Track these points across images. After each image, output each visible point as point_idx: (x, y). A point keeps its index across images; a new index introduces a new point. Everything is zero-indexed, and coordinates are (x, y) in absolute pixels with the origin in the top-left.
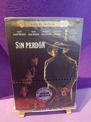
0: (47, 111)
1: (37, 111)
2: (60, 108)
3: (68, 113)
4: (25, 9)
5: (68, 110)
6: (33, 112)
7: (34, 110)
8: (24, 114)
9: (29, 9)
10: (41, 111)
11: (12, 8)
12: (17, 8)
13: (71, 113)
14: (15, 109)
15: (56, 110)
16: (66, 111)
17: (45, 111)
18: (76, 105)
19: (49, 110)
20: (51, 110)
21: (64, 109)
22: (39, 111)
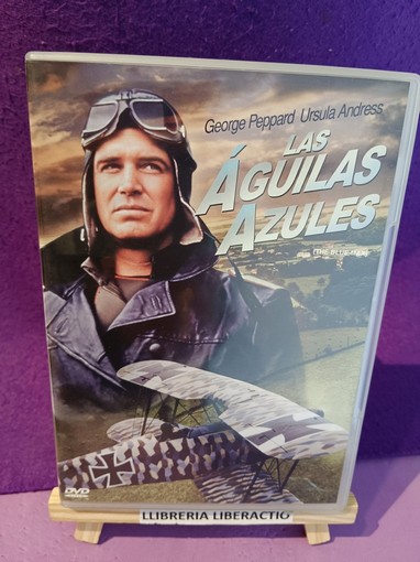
0: (210, 521)
1: (160, 522)
4: (128, 38)
5: (316, 525)
6: (142, 522)
7: (147, 516)
8: (100, 528)
9: (152, 37)
10: (180, 522)
13: (328, 539)
14: (54, 505)
15: (254, 521)
16: (306, 528)
17: (203, 522)
18: (356, 506)
19: (224, 522)
20: (231, 522)
21: (294, 520)
22: (173, 522)
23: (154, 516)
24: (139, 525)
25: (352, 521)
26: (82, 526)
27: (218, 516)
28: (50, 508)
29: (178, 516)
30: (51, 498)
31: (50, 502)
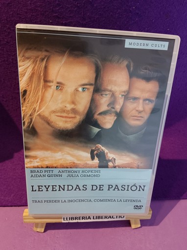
0: (92, 220)
1: (71, 221)
2: (118, 216)
3: (133, 226)
6: (63, 221)
7: (65, 219)
8: (45, 225)
10: (79, 221)
11: (59, 16)
12: (70, 16)
13: (140, 226)
14: (26, 216)
15: (110, 220)
16: (131, 221)
17: (89, 221)
18: (151, 212)
19: (97, 220)
20: (101, 220)
21: (126, 218)
22: (76, 221)
23: (68, 219)
24: (62, 223)
25: (150, 218)
26: (37, 225)
27: (95, 218)
28: (24, 217)
29: (78, 219)
31: (24, 215)
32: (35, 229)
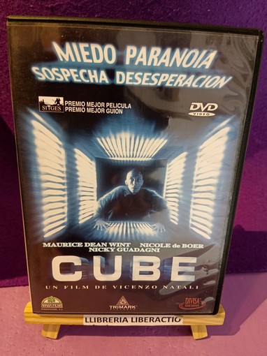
0: (130, 324)
1: (97, 324)
2: (171, 319)
3: (196, 335)
5: (198, 326)
6: (85, 324)
7: (88, 320)
8: (58, 328)
10: (110, 324)
13: (206, 335)
14: (28, 313)
15: (158, 324)
16: (192, 328)
17: (125, 324)
18: (224, 314)
19: (138, 324)
20: (143, 324)
21: (184, 322)
22: (105, 324)
23: (93, 320)
24: (83, 326)
25: (222, 324)
26: (46, 327)
27: (134, 320)
28: (25, 315)
29: (108, 320)
30: (26, 309)
31: (25, 311)
32: (44, 333)
